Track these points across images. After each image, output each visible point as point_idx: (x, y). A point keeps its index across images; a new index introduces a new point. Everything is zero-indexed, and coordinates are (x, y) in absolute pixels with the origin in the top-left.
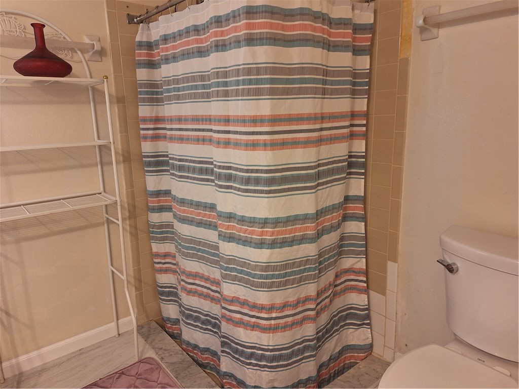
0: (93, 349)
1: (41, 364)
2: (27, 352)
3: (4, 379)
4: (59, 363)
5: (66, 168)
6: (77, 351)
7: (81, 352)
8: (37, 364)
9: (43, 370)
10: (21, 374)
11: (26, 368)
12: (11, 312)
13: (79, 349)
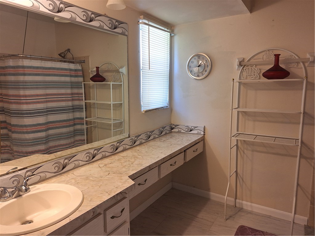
0: (275, 220)
1: (251, 210)
2: (247, 201)
3: (236, 206)
4: (257, 215)
5: (282, 122)
6: (268, 215)
7: (269, 217)
8: (250, 209)
9: (251, 213)
10: (242, 208)
11: (245, 207)
12: (244, 180)
13: (270, 215)
